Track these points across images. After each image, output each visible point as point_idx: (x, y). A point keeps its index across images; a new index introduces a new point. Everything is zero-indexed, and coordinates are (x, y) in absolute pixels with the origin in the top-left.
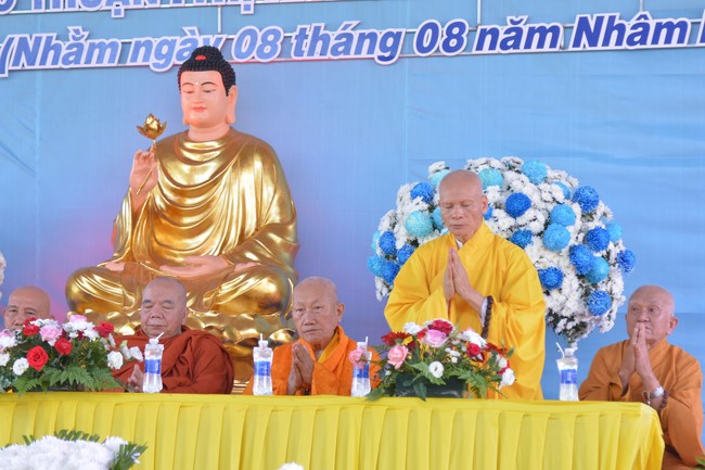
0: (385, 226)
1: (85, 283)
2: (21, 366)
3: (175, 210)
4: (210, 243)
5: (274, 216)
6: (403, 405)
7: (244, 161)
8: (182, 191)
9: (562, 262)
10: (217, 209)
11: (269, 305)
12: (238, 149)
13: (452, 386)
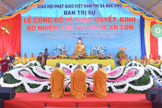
0: (93, 49)
1: (75, 52)
2: (79, 58)
3: (78, 47)
4: (81, 50)
5: (84, 48)
6: (101, 60)
7: (83, 45)
8: (79, 46)
9: (104, 51)
10: (81, 48)
11: (86, 53)
12: (82, 44)
13: (104, 59)
